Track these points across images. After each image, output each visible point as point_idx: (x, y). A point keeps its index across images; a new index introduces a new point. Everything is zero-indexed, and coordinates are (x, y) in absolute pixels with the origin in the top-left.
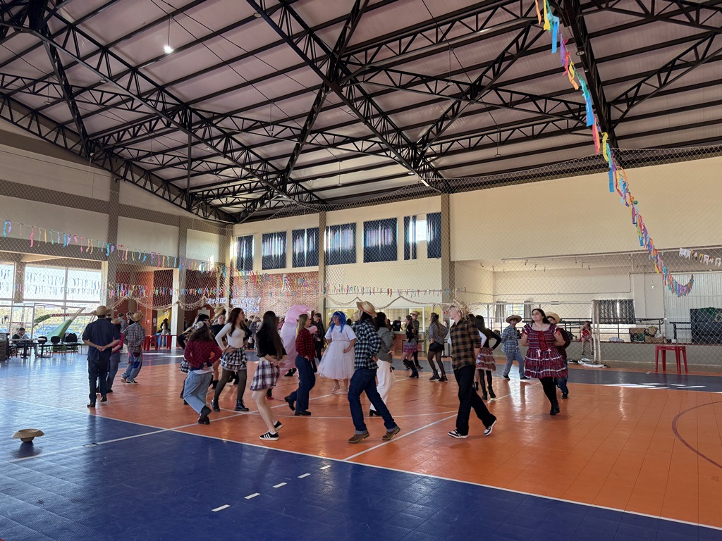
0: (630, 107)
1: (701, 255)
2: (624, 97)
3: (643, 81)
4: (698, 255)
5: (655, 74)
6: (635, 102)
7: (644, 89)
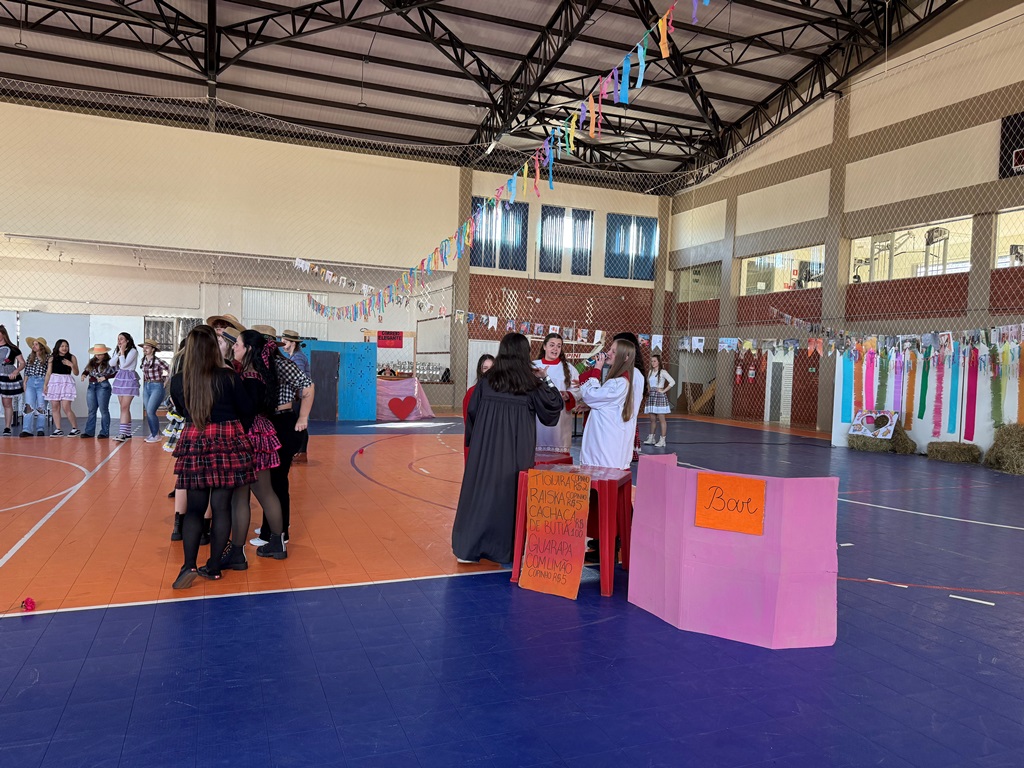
0: (250, 46)
1: (323, 270)
2: (242, 28)
3: (272, 16)
4: (319, 269)
5: (289, 13)
6: (257, 42)
7: (273, 28)
